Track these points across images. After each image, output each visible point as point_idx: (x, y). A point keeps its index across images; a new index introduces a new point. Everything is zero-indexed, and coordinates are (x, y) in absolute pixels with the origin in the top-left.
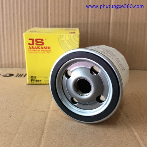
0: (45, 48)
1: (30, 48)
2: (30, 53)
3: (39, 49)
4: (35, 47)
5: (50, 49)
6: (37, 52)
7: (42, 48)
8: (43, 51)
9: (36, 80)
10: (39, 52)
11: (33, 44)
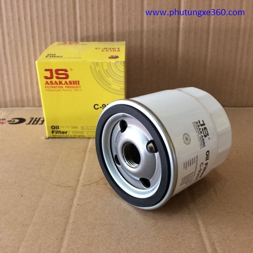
0: (71, 84)
1: (47, 83)
2: (47, 91)
3: (62, 84)
4: (56, 82)
5: (79, 84)
6: (59, 89)
7: (66, 83)
8: (68, 87)
9: (60, 132)
10: (61, 89)
11: (52, 77)
